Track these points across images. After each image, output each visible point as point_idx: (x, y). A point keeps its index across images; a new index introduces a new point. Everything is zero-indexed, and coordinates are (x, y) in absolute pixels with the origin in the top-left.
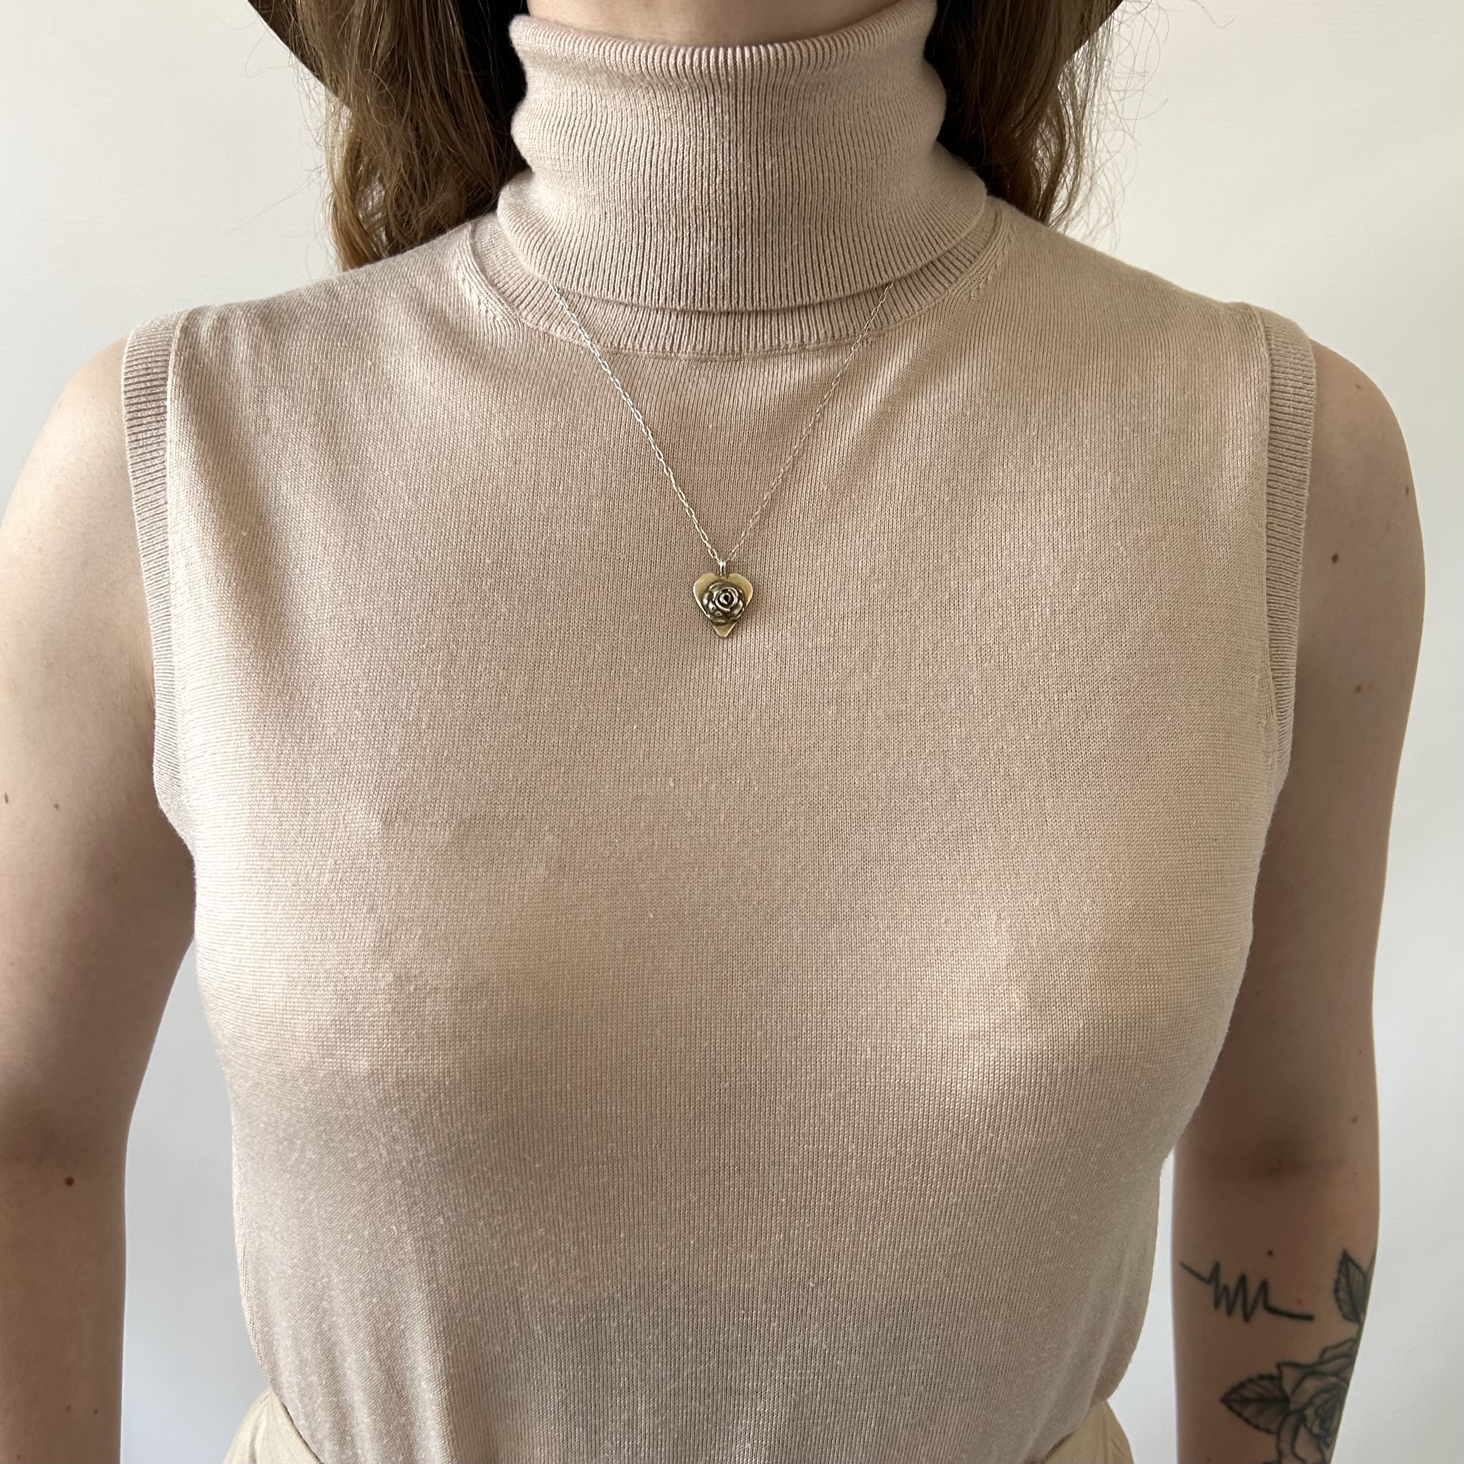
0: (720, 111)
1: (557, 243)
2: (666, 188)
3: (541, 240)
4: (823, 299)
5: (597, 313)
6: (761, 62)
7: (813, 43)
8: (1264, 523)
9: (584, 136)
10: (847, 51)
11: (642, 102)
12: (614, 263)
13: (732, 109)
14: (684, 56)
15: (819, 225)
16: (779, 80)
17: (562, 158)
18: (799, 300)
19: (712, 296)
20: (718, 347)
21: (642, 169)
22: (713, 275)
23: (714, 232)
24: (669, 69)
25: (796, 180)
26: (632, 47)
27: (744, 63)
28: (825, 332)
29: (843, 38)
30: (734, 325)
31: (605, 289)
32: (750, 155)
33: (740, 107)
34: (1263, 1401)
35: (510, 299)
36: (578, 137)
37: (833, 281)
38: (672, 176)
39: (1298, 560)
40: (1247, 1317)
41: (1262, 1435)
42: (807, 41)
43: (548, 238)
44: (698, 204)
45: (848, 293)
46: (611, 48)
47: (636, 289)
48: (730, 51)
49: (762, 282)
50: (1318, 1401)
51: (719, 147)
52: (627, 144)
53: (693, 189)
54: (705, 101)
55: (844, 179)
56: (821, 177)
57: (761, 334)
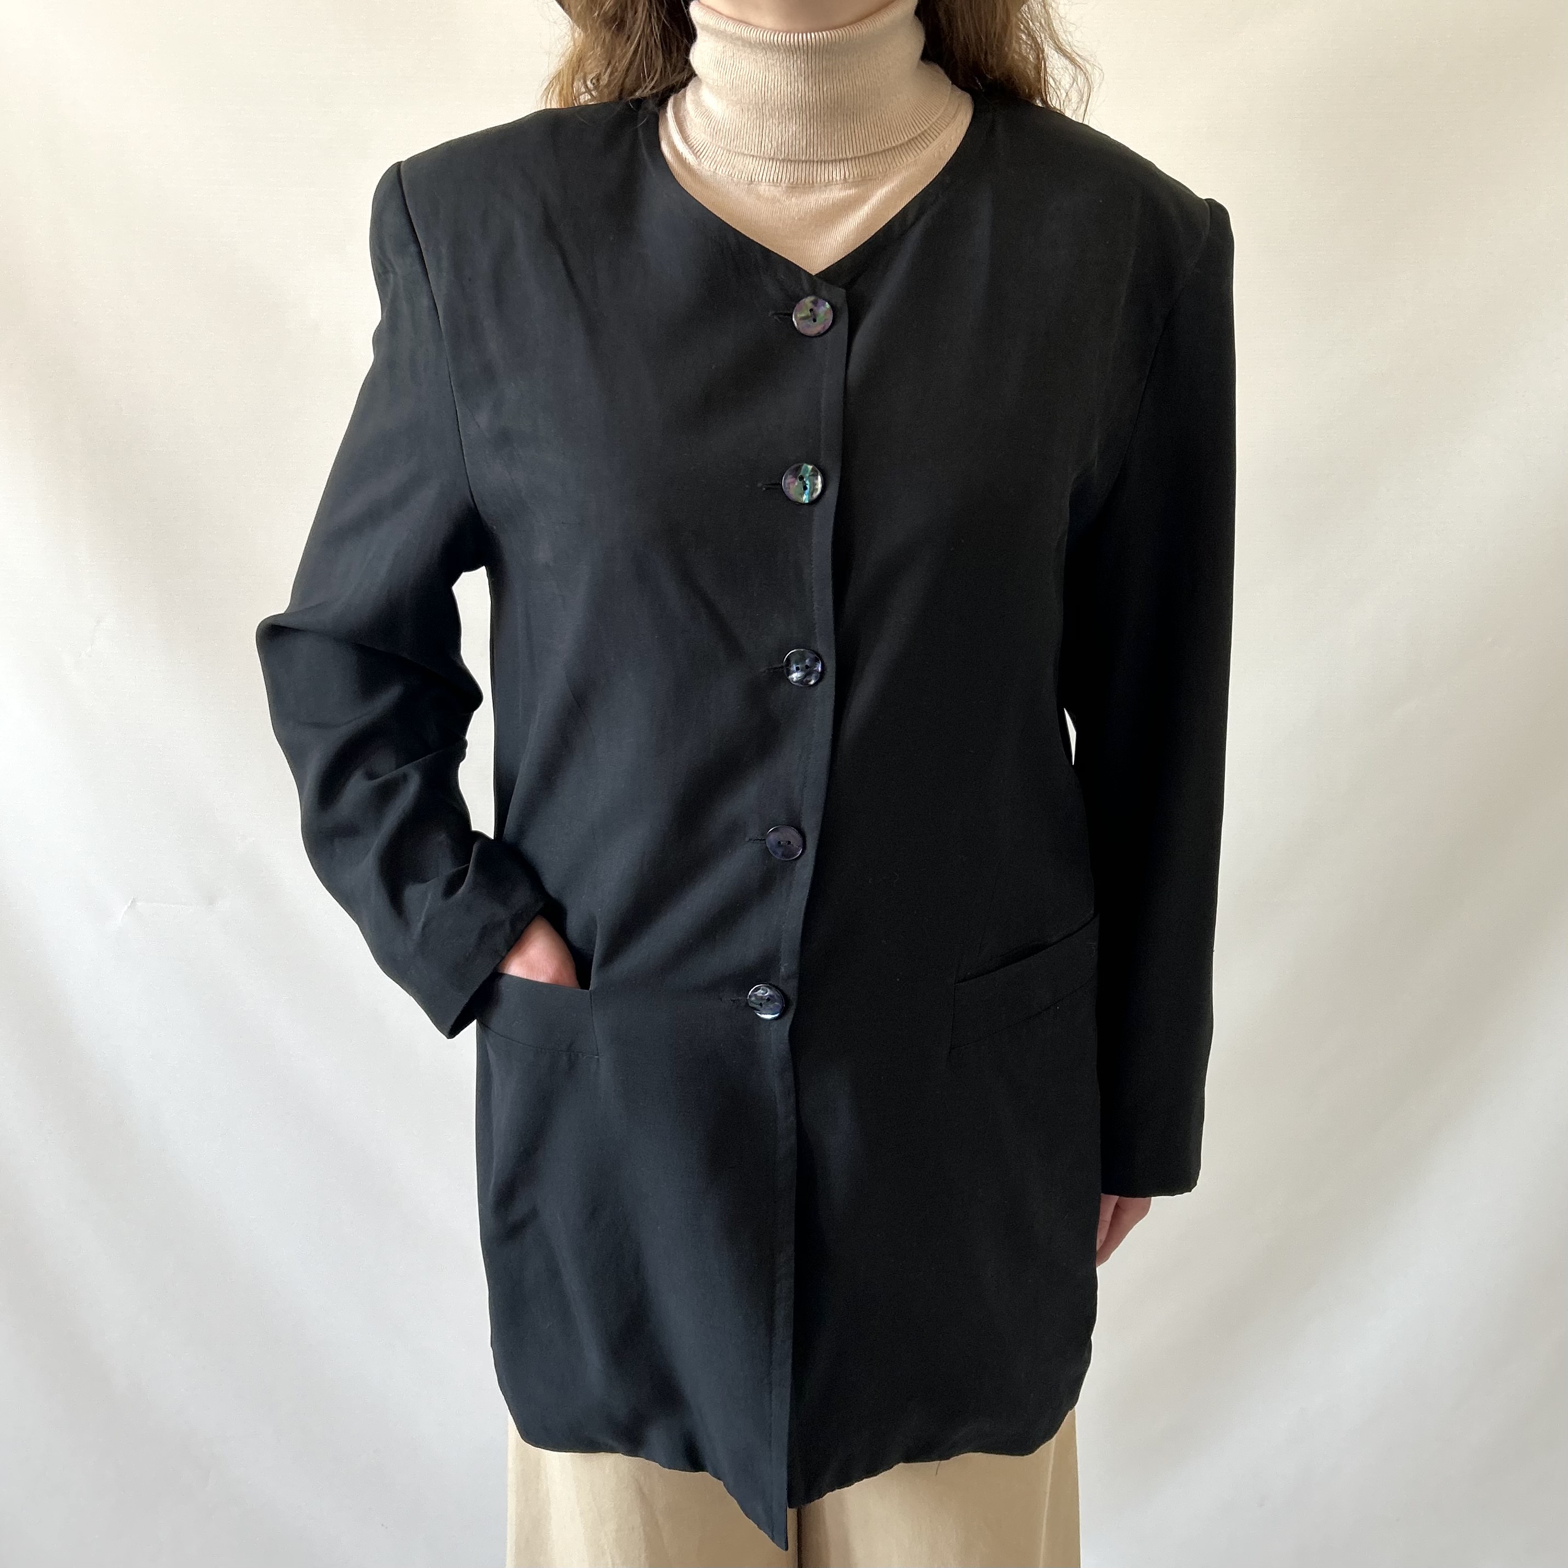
2: (773, 98)
20: (801, 181)
33: (810, 61)
44: (789, 107)
54: (791, 57)
57: (823, 173)
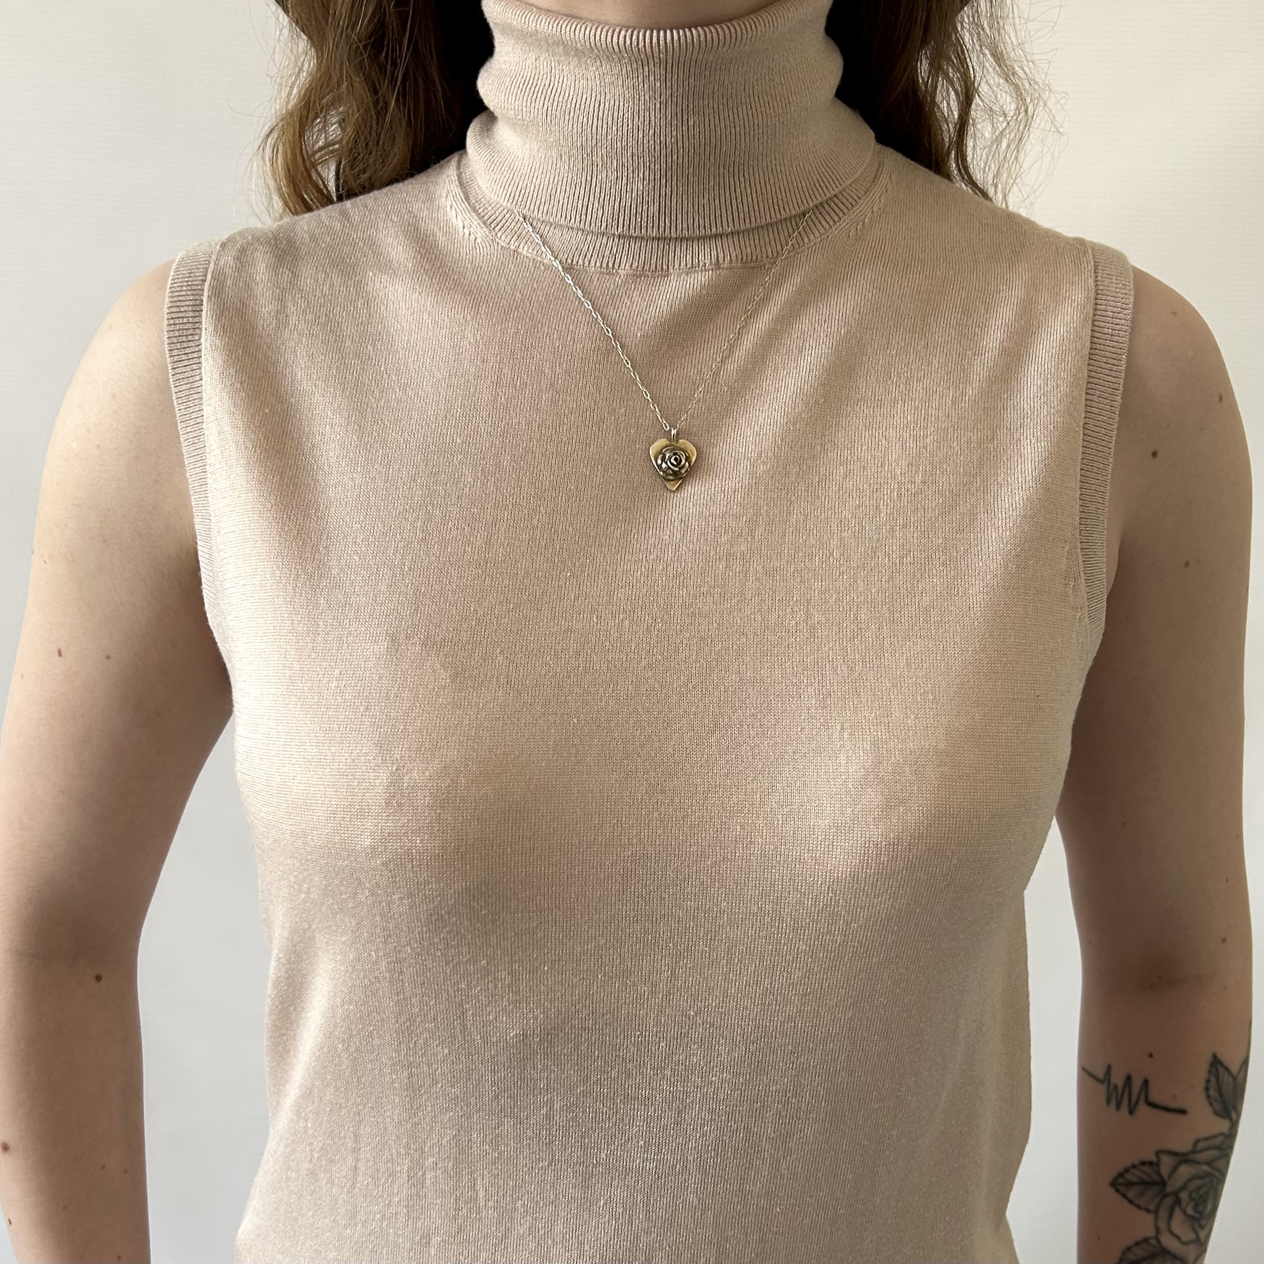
0: (653, 78)
2: (609, 137)
4: (733, 230)
6: (687, 43)
7: (728, 27)
8: (1081, 424)
9: (544, 93)
10: (755, 33)
11: (591, 69)
12: (567, 195)
13: (663, 78)
14: (625, 37)
15: (731, 170)
16: (700, 56)
17: (525, 110)
18: (714, 230)
19: (644, 225)
20: (650, 266)
21: (590, 122)
22: (645, 207)
23: (647, 173)
24: (612, 46)
26: (583, 27)
27: (673, 44)
28: (736, 256)
29: (752, 23)
30: (664, 248)
31: (559, 216)
32: (677, 113)
33: (669, 77)
35: (488, 222)
36: (539, 94)
37: (742, 215)
38: (614, 129)
39: (1110, 454)
40: (1132, 1112)
41: (1144, 1213)
42: (724, 26)
44: (635, 151)
45: (753, 225)
46: (566, 27)
47: (583, 217)
48: (662, 33)
49: (685, 215)
50: (1192, 1186)
51: (652, 107)
52: (579, 101)
53: (631, 139)
54: (640, 71)
55: (752, 134)
56: (733, 132)
57: (683, 256)
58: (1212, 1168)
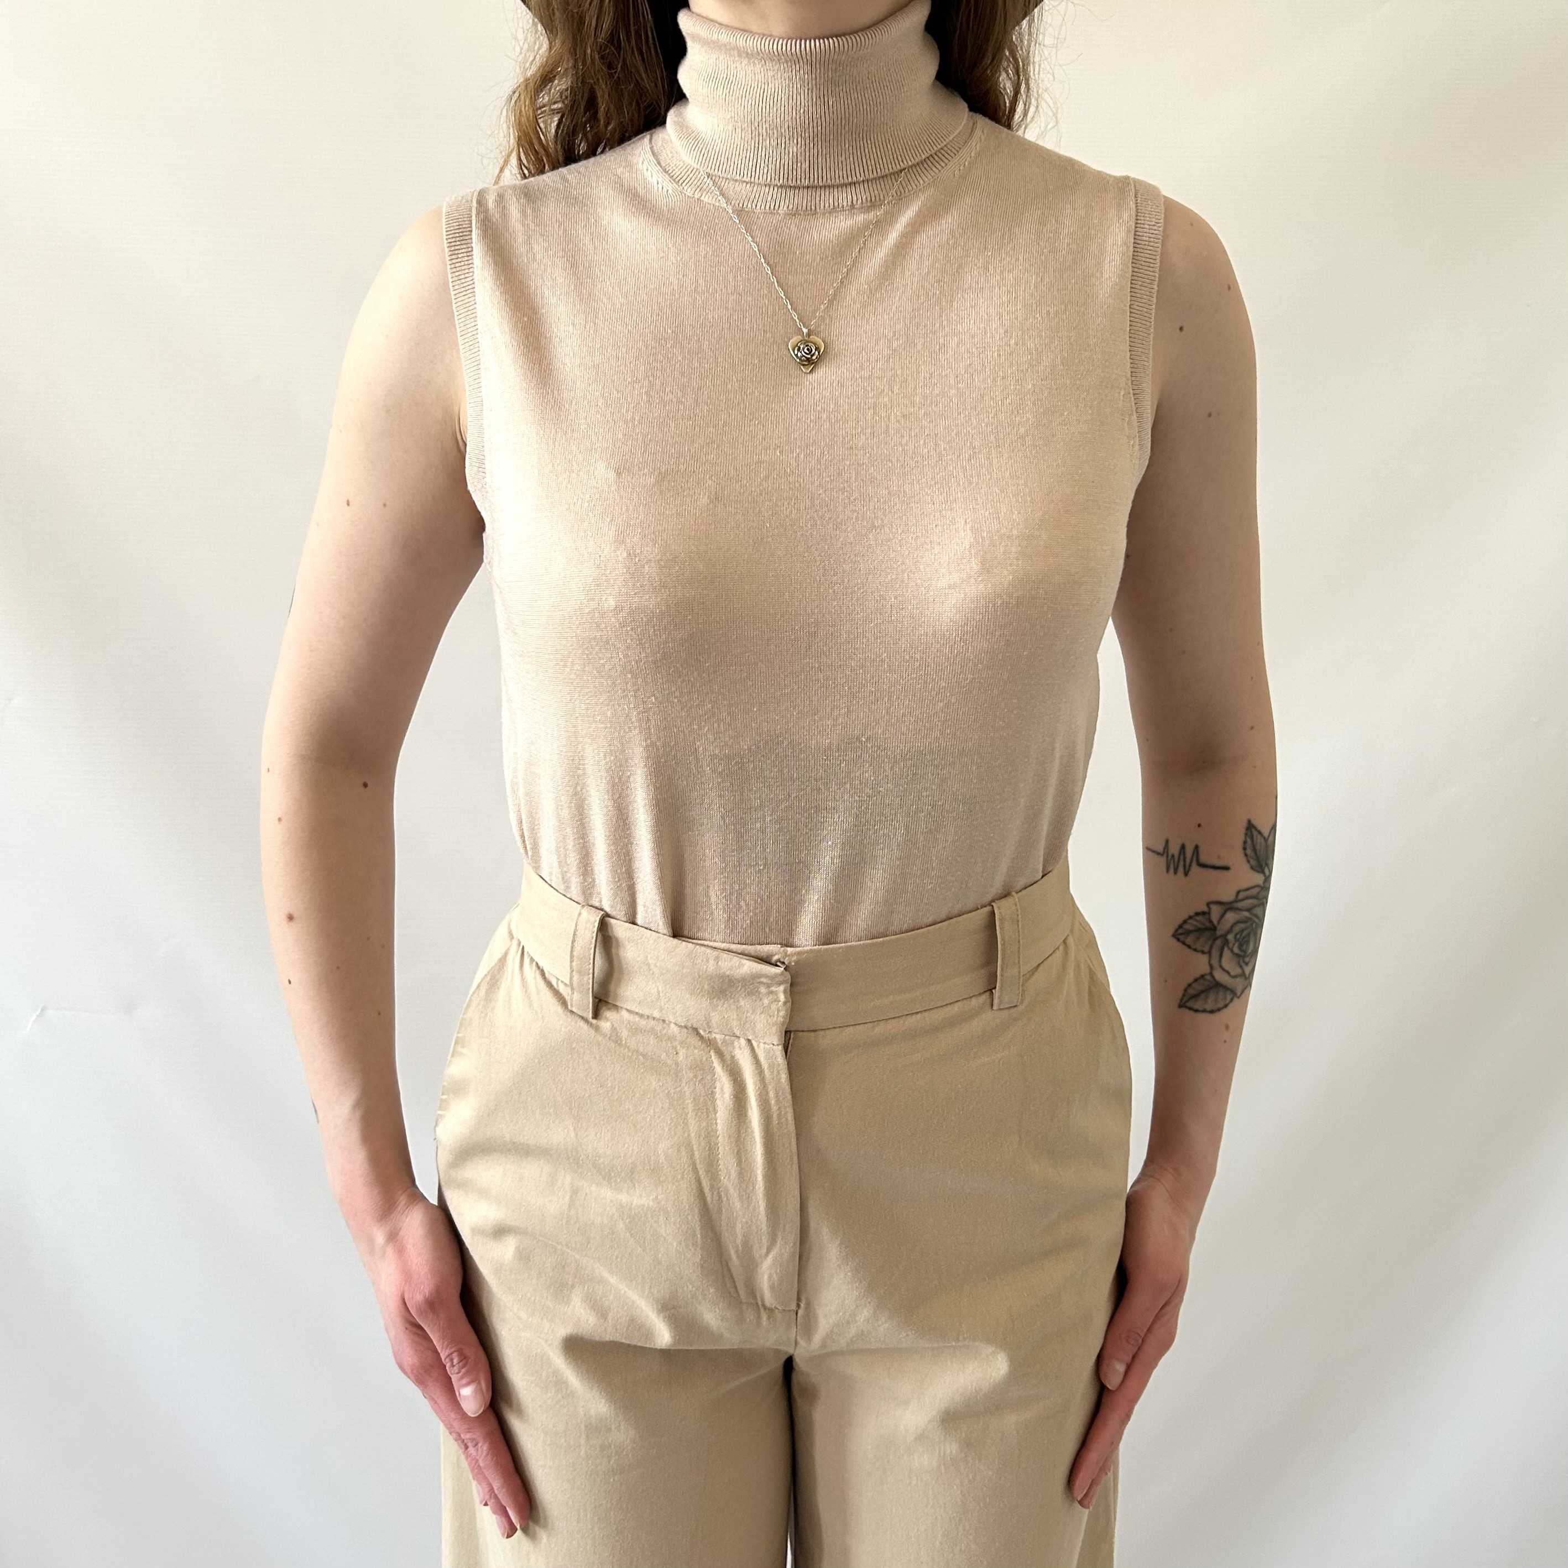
0: (803, 72)
1: (705, 146)
3: (696, 144)
5: (729, 187)
7: (855, 37)
8: (1127, 304)
9: (722, 84)
10: (874, 40)
11: (757, 66)
12: (740, 158)
13: (810, 72)
14: (782, 44)
15: (861, 135)
16: (836, 57)
17: (709, 96)
18: (850, 179)
19: (799, 177)
21: (757, 103)
22: (799, 165)
23: (799, 140)
24: (773, 51)
25: (847, 109)
26: (753, 37)
28: (866, 198)
31: (735, 173)
34: (1199, 930)
35: (677, 180)
37: (870, 168)
38: (775, 109)
40: (1186, 874)
41: (1200, 955)
43: (700, 143)
45: (879, 174)
46: (739, 38)
47: (753, 174)
48: (808, 42)
49: (828, 169)
50: (1237, 929)
51: (802, 92)
57: (827, 199)
58: (1251, 914)
